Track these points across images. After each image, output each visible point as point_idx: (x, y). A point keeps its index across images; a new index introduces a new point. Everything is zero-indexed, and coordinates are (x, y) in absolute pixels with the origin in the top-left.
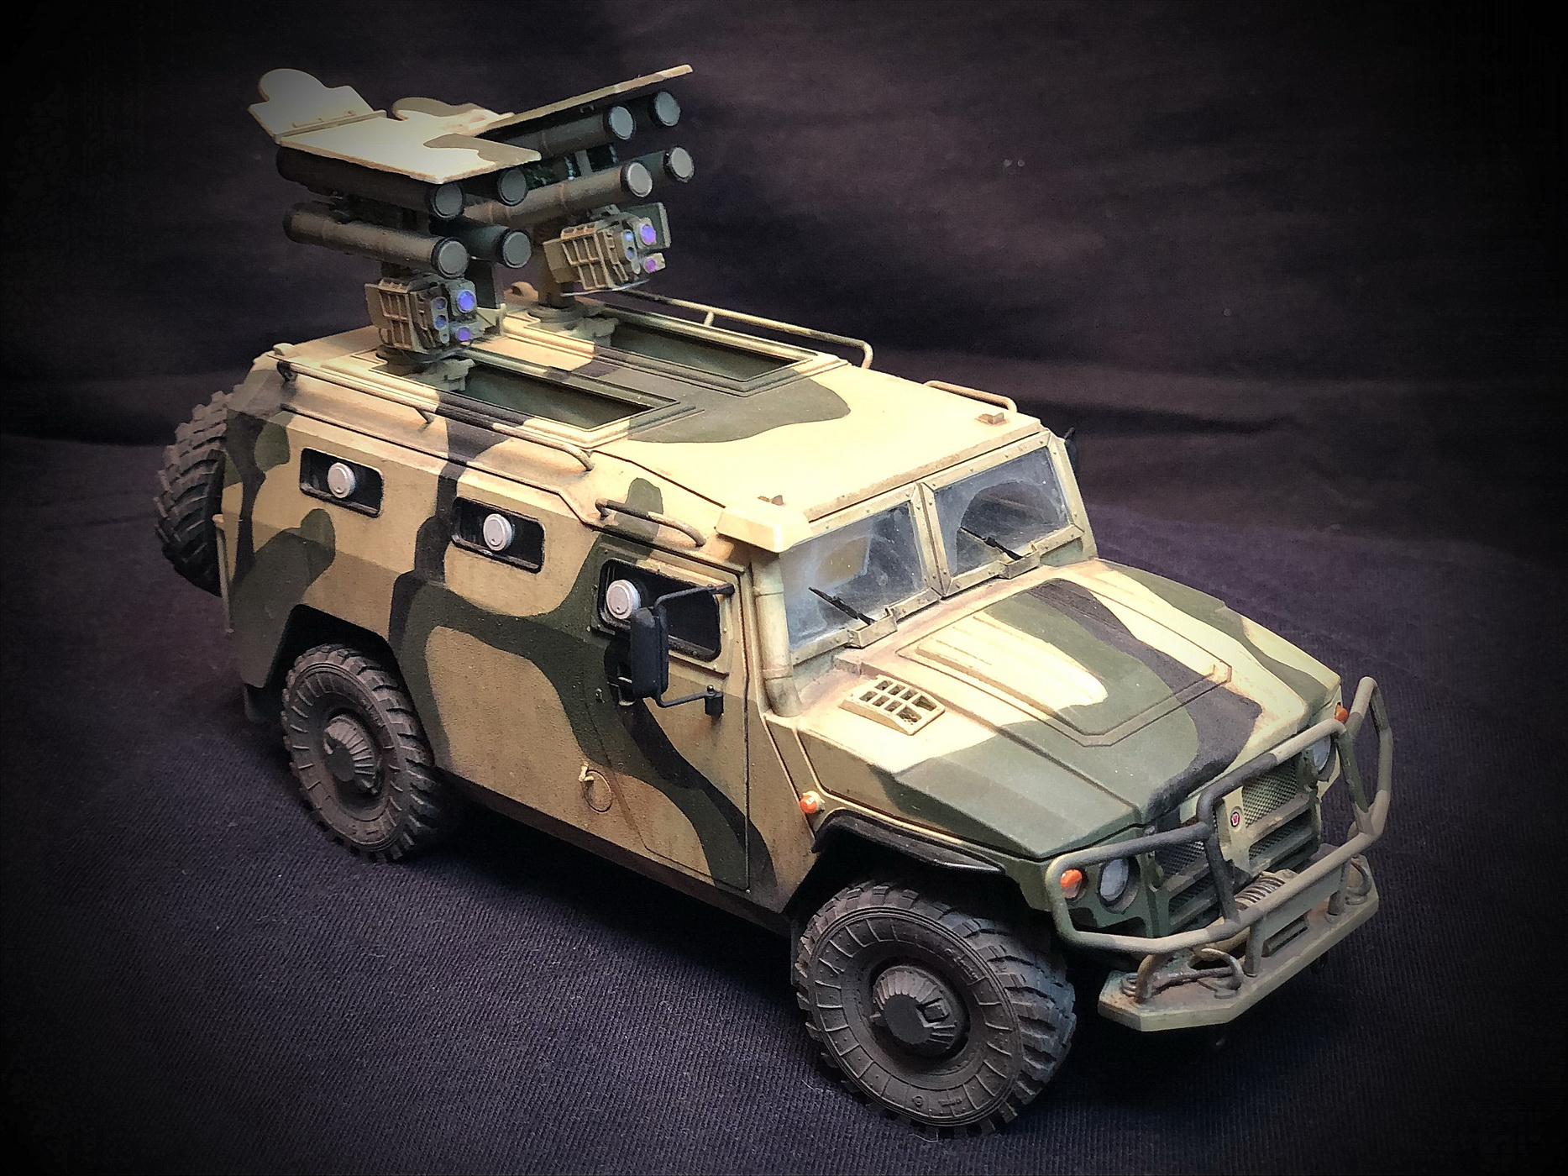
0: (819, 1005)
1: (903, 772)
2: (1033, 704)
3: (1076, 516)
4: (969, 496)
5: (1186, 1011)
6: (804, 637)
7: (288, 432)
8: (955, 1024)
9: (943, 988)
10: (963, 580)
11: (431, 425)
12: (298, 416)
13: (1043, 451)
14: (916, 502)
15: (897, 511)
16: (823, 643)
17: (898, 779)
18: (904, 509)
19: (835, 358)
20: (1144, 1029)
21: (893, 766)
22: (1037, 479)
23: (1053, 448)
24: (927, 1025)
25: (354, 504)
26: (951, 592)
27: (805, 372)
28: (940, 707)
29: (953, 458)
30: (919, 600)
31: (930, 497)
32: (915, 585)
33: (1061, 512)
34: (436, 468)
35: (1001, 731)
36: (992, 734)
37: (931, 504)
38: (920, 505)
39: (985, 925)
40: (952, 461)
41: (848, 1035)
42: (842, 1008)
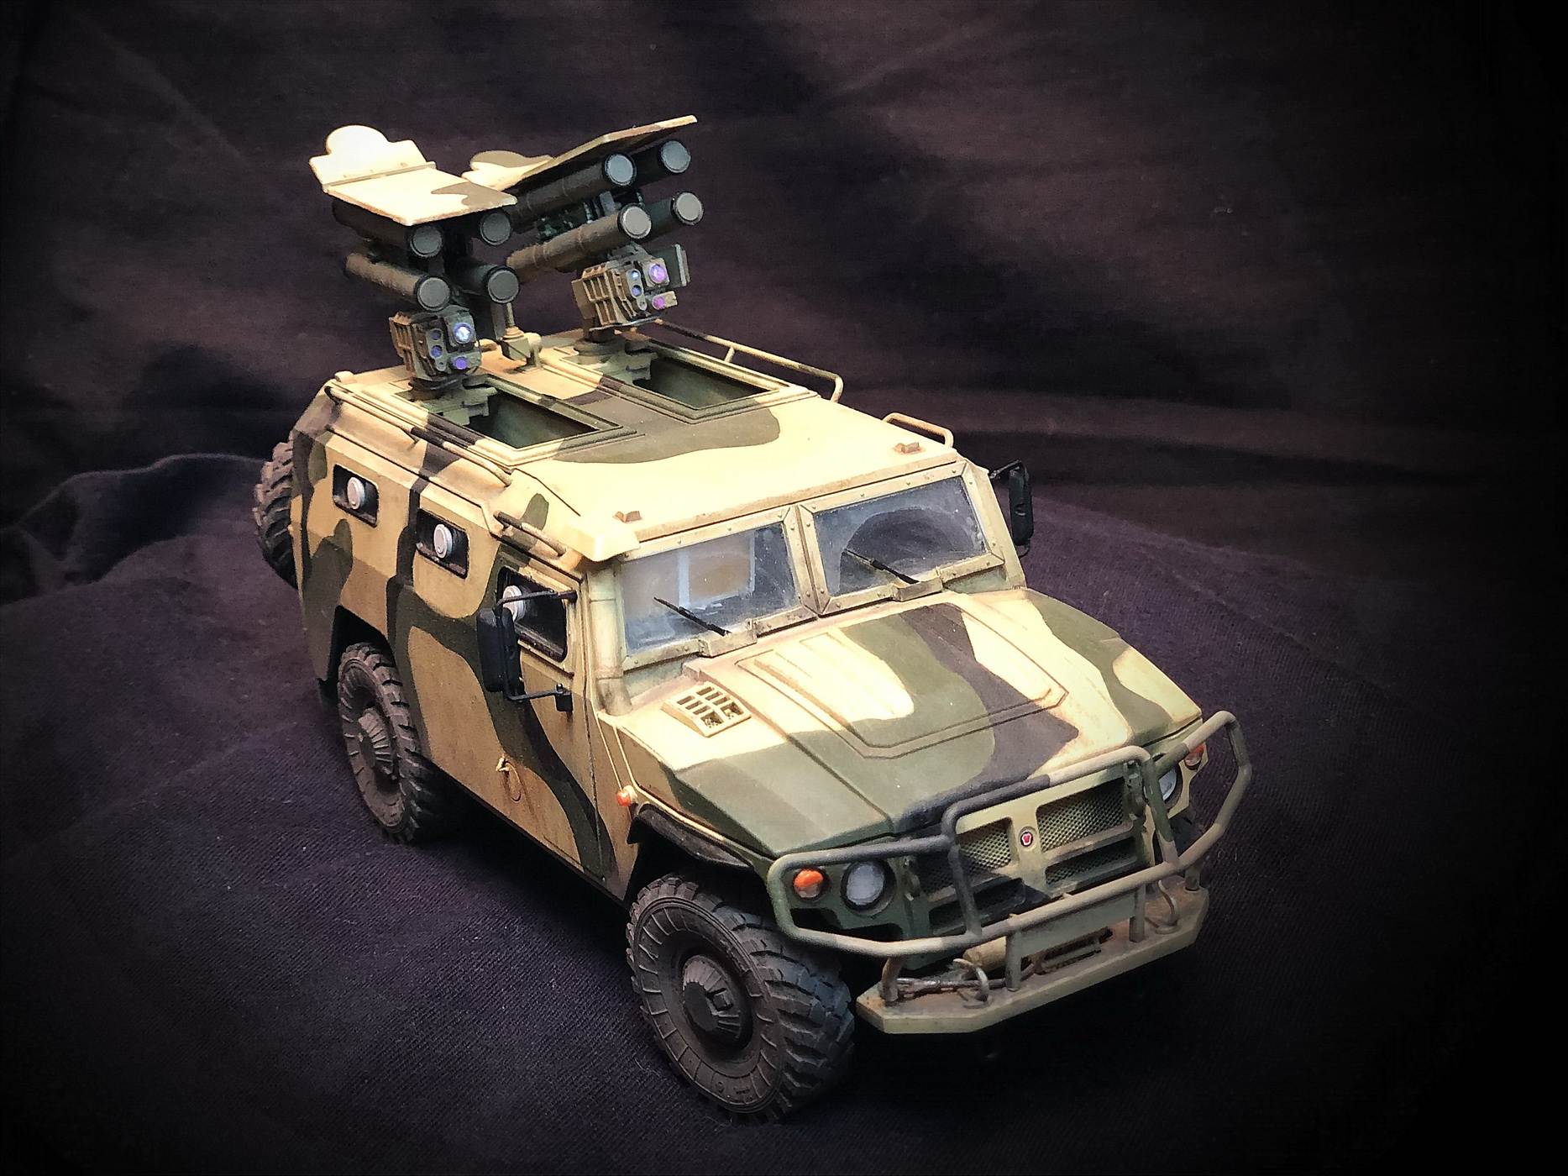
0: (644, 989)
1: (683, 771)
2: (833, 715)
3: (994, 545)
4: (859, 520)
5: (928, 1017)
6: (648, 644)
7: (327, 450)
8: (739, 1014)
9: (728, 979)
10: (845, 600)
11: (417, 444)
12: (336, 436)
13: (958, 480)
14: (790, 523)
15: (767, 531)
16: (668, 651)
17: (679, 777)
18: (777, 529)
19: (805, 390)
20: (886, 1031)
21: (675, 765)
22: (948, 506)
23: (968, 478)
24: (715, 1013)
25: (365, 515)
26: (828, 610)
27: (767, 403)
28: (747, 713)
29: (842, 483)
30: (788, 616)
31: (808, 519)
32: (787, 602)
33: (977, 540)
34: (409, 482)
35: (790, 738)
36: (781, 741)
37: (809, 526)
38: (796, 526)
39: (750, 919)
40: (842, 486)
41: (667, 1020)
42: (660, 994)
